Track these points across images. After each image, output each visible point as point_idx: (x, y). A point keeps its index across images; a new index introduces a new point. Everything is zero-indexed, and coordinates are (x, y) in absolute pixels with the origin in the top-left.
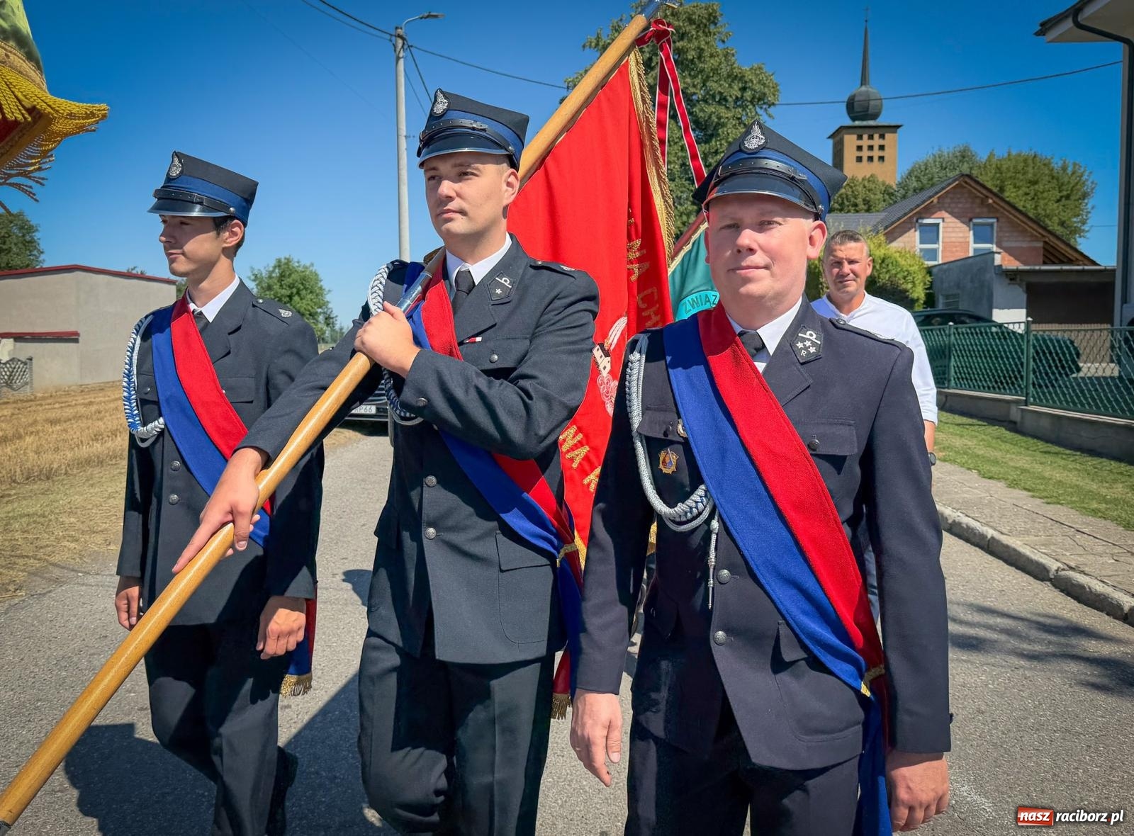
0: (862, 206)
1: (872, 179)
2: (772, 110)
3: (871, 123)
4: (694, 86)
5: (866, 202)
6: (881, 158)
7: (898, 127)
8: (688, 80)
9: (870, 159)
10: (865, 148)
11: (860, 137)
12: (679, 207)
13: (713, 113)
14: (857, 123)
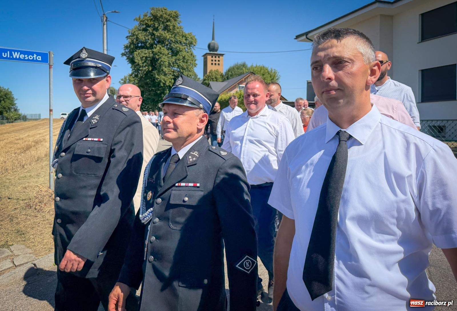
0: (215, 79)
1: (217, 71)
2: (194, 47)
3: (215, 53)
4: (172, 37)
5: (216, 78)
6: (219, 64)
7: (223, 55)
8: (170, 36)
9: (215, 64)
10: (214, 61)
11: (212, 57)
12: (168, 76)
13: (177, 47)
14: (211, 52)
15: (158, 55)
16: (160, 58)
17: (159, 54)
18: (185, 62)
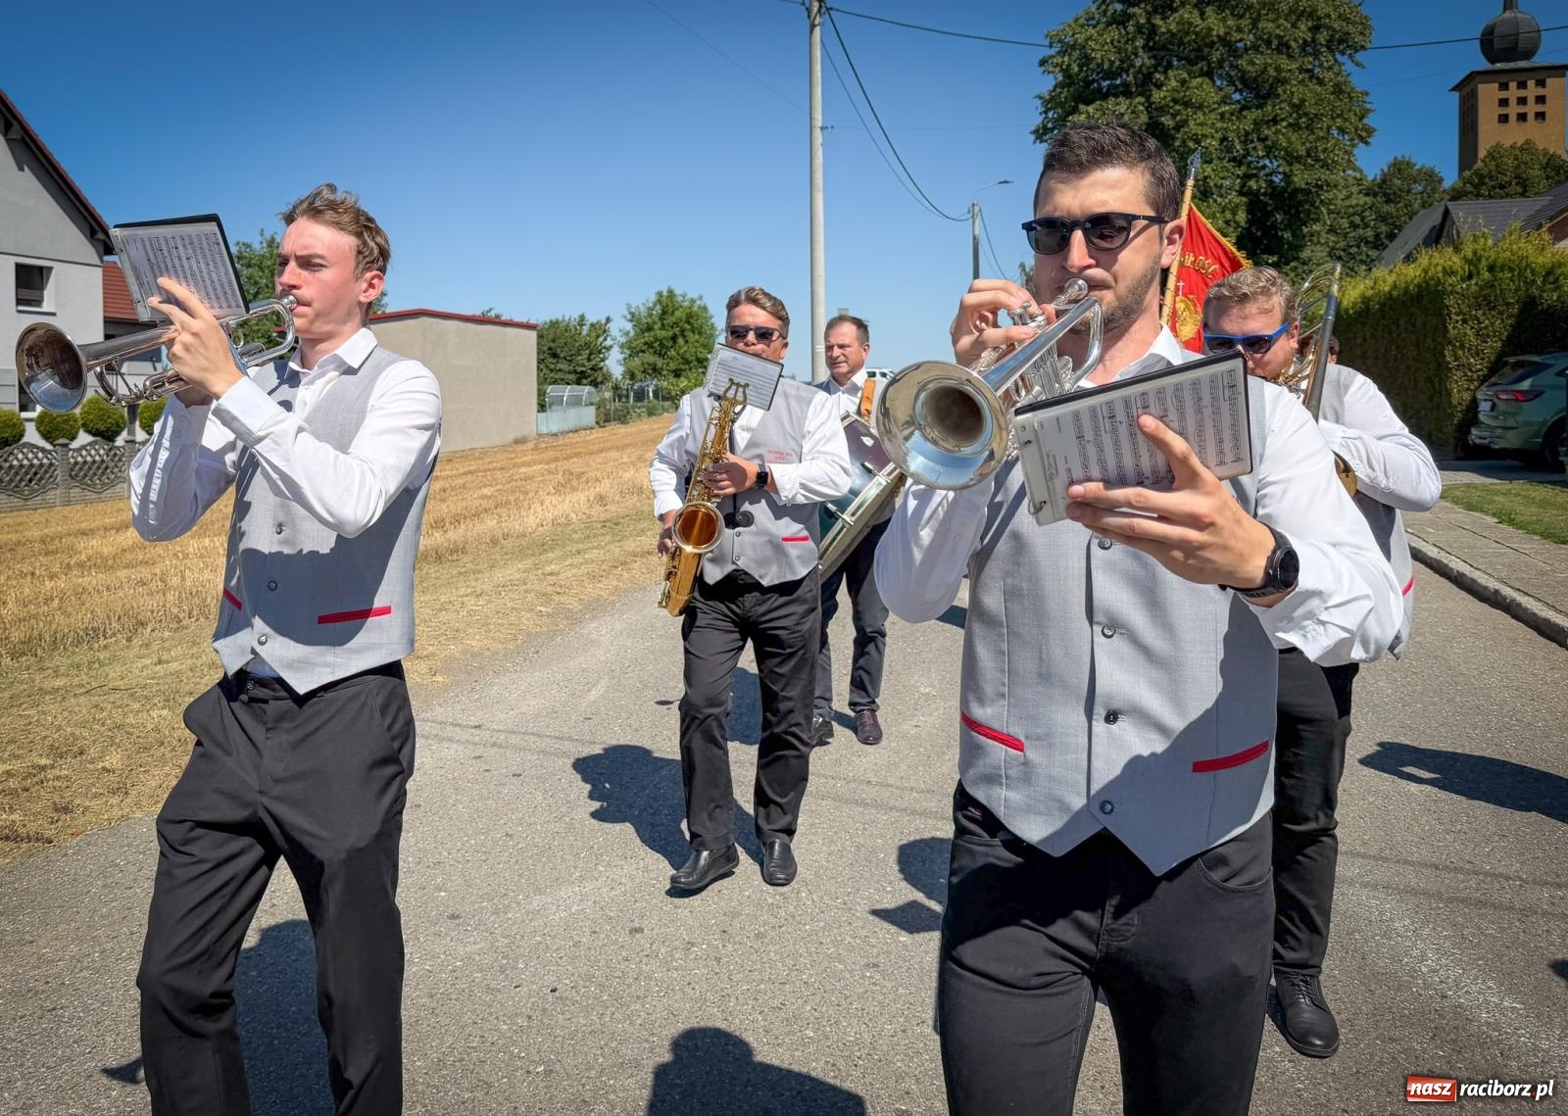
0: (1512, 188)
1: (1527, 147)
3: (1522, 64)
5: (1520, 181)
6: (1541, 116)
9: (1522, 117)
10: (1513, 102)
11: (1504, 87)
13: (1269, 65)
14: (1499, 66)
15: (1174, 116)
16: (1184, 123)
17: (1177, 107)
18: (1300, 128)
